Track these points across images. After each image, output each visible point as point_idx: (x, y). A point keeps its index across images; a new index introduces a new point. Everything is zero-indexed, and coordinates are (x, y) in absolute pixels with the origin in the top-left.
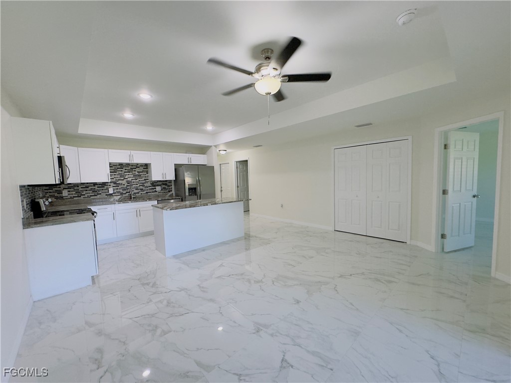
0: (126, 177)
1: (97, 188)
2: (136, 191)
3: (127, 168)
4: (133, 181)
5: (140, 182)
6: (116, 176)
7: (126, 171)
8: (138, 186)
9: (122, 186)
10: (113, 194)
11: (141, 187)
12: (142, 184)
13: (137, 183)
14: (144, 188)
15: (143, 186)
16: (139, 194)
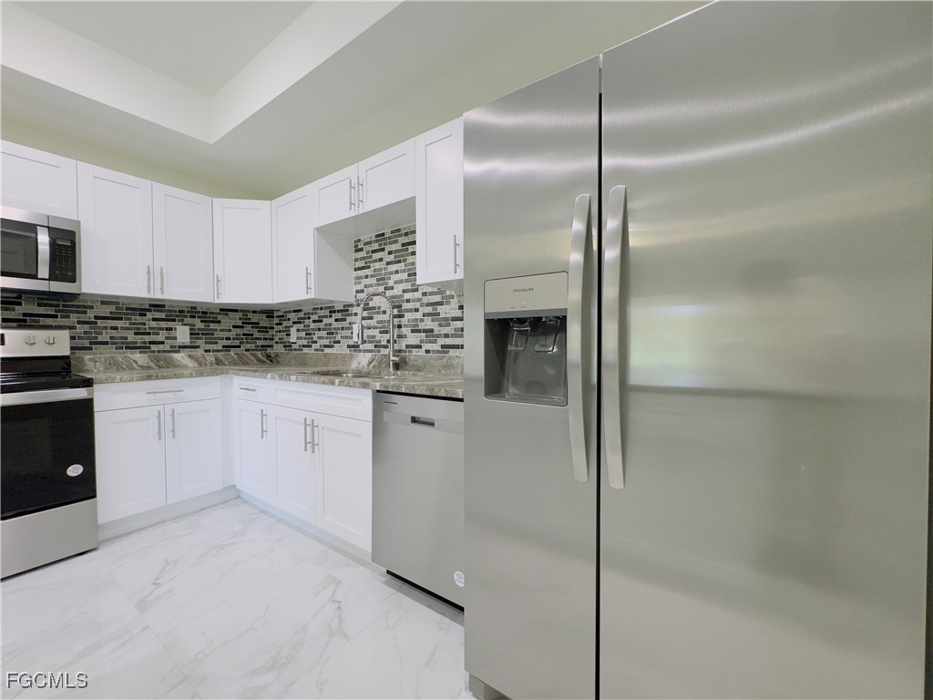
0: (391, 283)
1: (335, 325)
2: (413, 339)
3: (394, 247)
4: (407, 296)
5: (426, 300)
6: (368, 281)
7: (391, 258)
8: (418, 315)
9: (381, 317)
10: (362, 347)
11: (428, 323)
12: (429, 309)
13: (417, 305)
14: (437, 330)
15: (434, 315)
16: (422, 352)
